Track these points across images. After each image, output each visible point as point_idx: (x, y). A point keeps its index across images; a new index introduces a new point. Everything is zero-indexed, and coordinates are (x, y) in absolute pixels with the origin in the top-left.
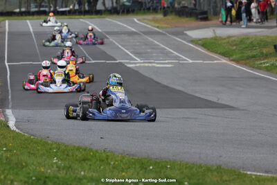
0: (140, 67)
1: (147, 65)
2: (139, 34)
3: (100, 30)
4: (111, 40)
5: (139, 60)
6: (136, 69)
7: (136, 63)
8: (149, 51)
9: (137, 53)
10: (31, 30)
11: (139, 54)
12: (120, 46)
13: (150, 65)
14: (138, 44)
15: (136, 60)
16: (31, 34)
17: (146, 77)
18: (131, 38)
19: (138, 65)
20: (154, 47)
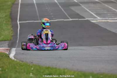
0: (99, 22)
1: (104, 21)
2: (100, 3)
3: (76, 1)
4: (83, 6)
5: (99, 18)
6: (97, 23)
7: (98, 20)
8: (105, 12)
9: (98, 14)
10: (35, 2)
11: (99, 15)
12: (88, 10)
13: (106, 21)
14: (99, 8)
15: (97, 18)
16: (34, 5)
17: (103, 28)
18: (95, 5)
19: (98, 21)
20: (109, 10)
